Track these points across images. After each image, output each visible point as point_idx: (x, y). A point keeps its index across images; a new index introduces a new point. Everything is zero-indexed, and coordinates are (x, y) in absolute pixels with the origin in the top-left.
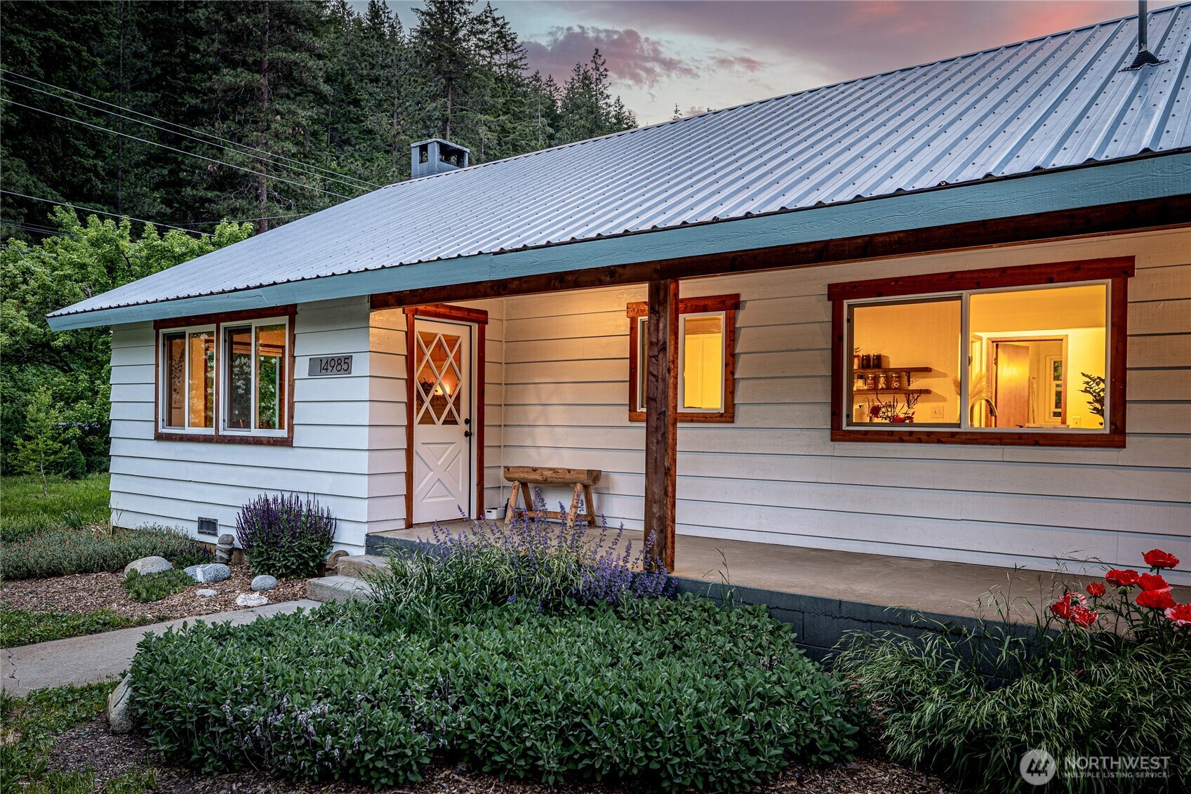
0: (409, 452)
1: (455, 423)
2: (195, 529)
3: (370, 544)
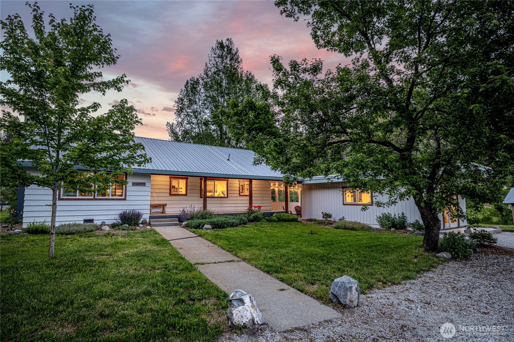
2: (82, 223)
3: (151, 218)
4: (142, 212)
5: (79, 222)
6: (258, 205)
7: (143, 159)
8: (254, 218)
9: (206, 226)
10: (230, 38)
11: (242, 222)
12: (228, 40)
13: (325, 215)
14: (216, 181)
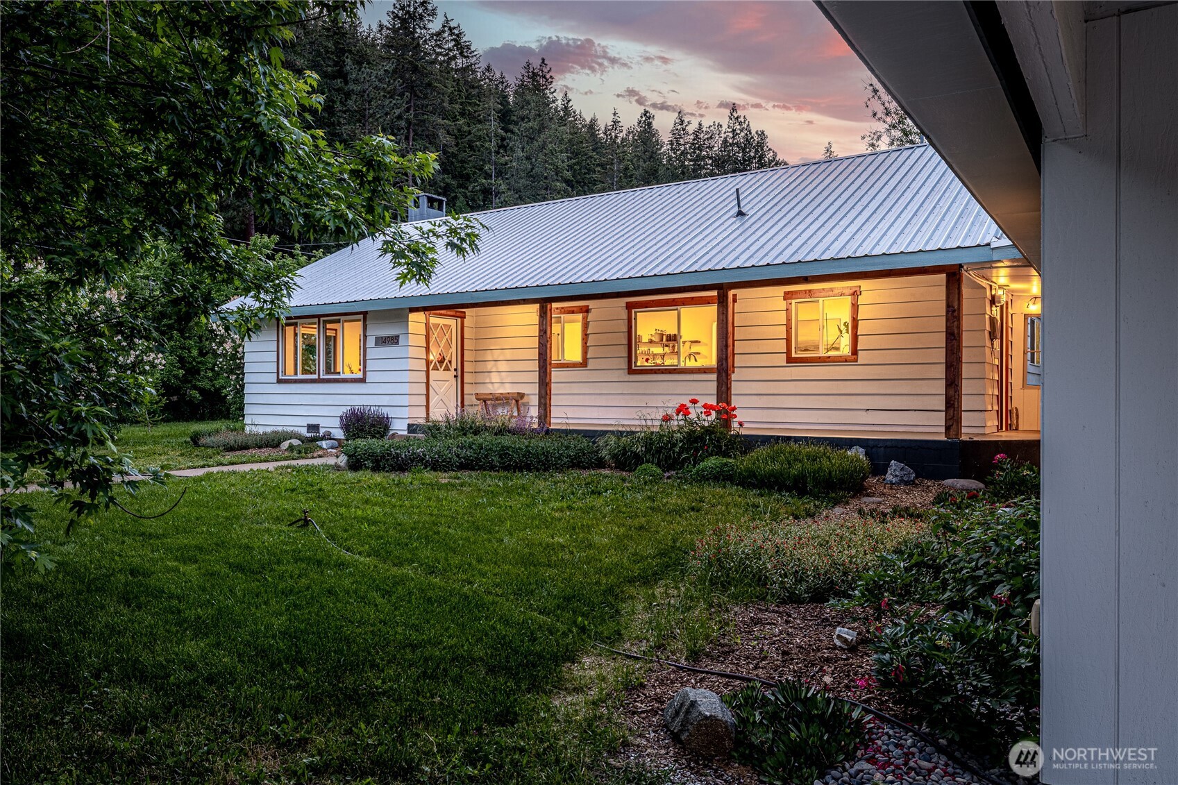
0: (427, 384)
1: (448, 370)
2: (305, 431)
3: (411, 429)
4: (392, 413)
14: (682, 310)
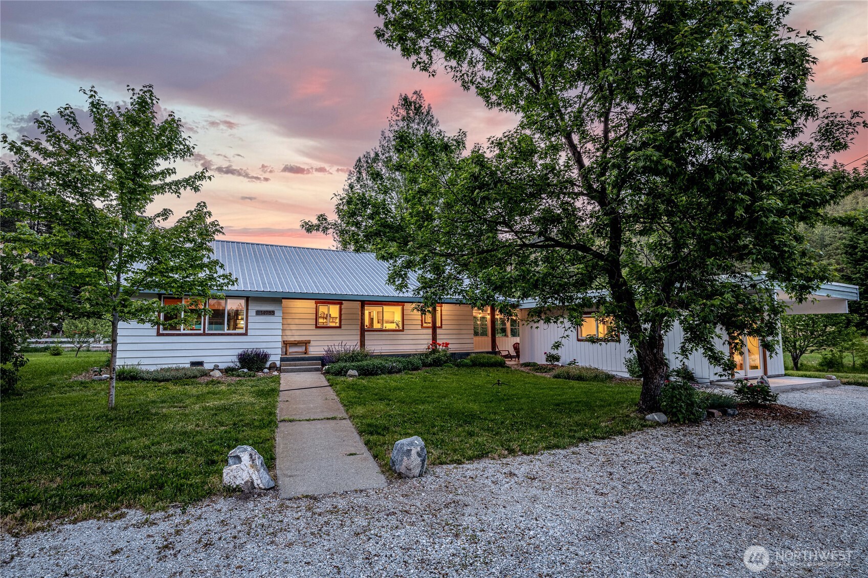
2: (188, 366)
3: (282, 360)
4: (269, 351)
5: (184, 365)
6: (445, 341)
7: (226, 281)
8: (434, 361)
9: (351, 372)
10: (418, 90)
11: (410, 366)
12: (415, 93)
13: (550, 356)
14: (384, 307)
